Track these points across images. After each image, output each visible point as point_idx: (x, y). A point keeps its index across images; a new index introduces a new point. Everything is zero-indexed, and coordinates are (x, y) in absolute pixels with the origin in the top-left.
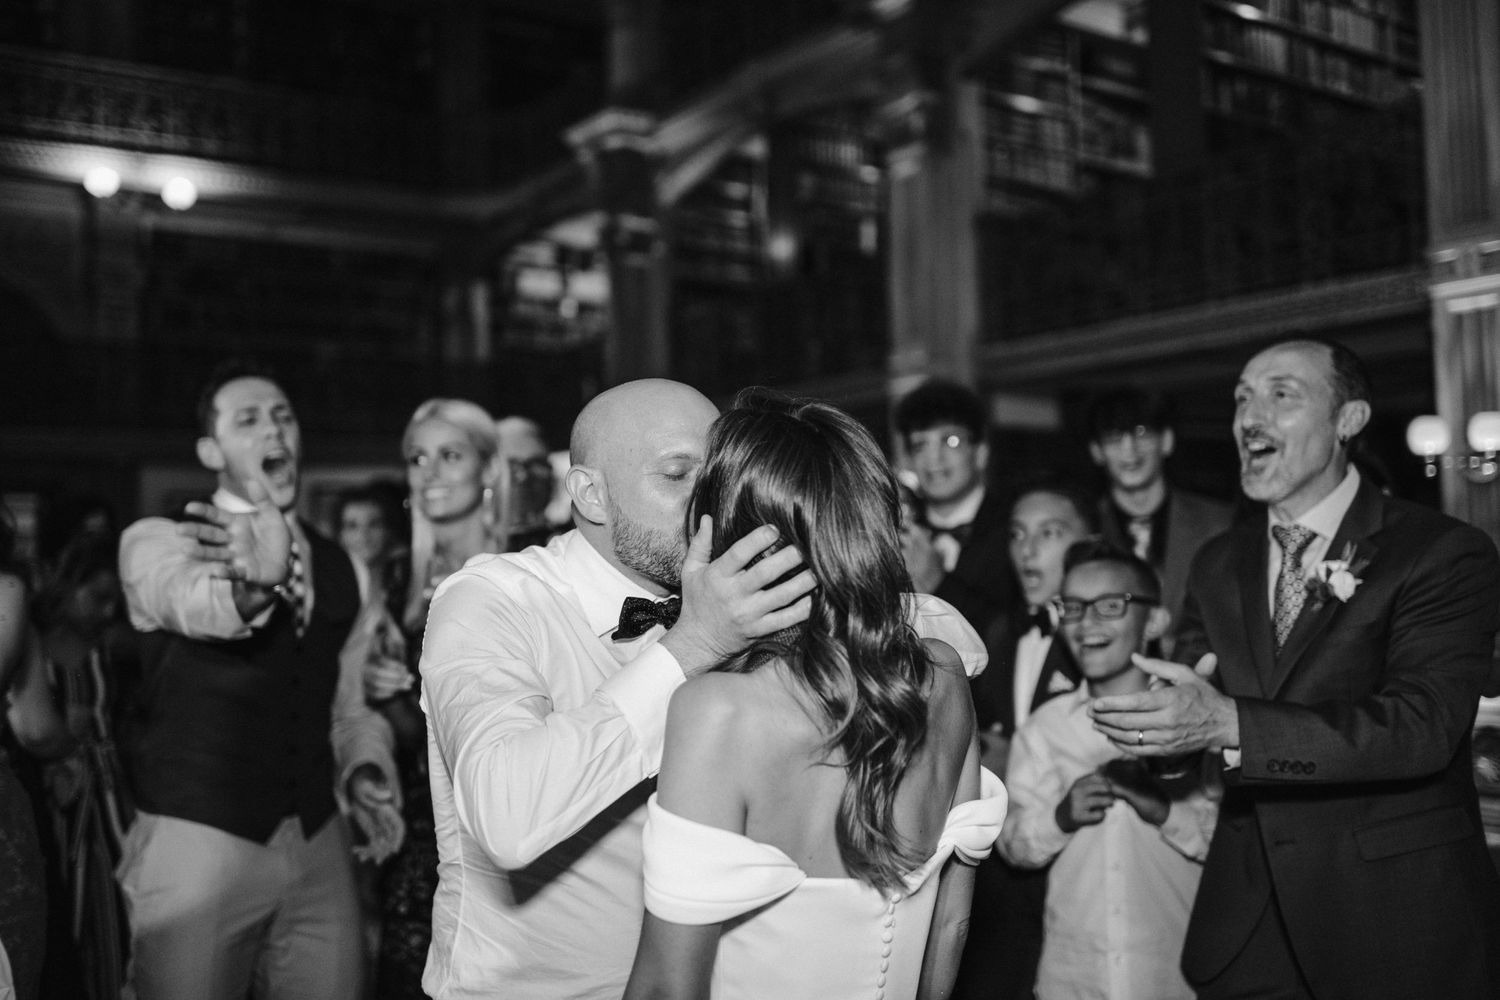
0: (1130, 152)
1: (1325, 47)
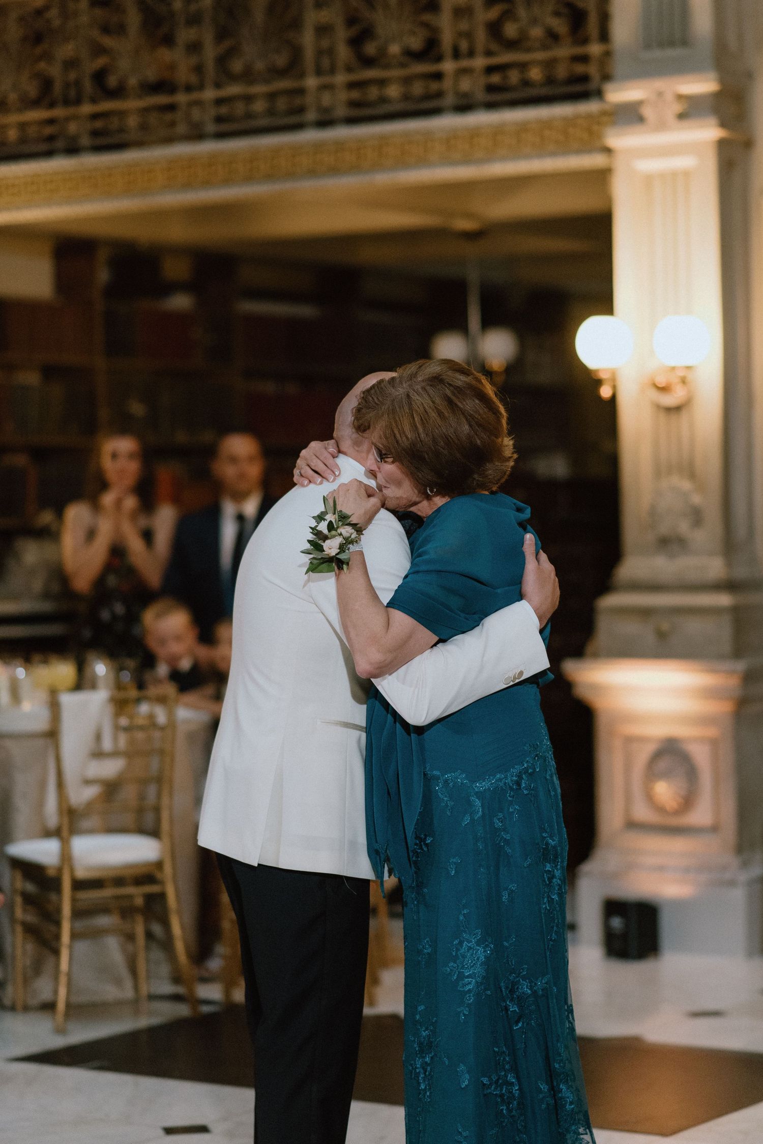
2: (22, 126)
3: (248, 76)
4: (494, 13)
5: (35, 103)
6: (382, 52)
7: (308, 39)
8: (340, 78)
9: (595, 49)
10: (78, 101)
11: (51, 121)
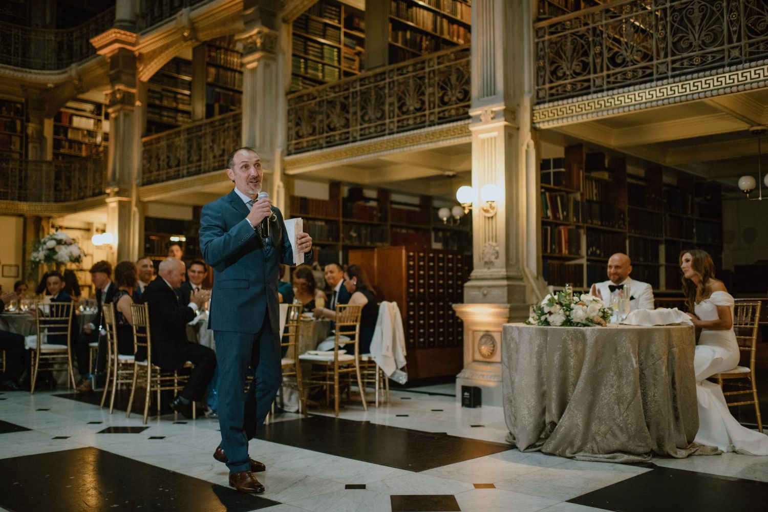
2: (307, 142)
3: (370, 121)
4: (441, 95)
5: (311, 135)
6: (408, 110)
7: (387, 107)
8: (396, 119)
10: (323, 133)
11: (315, 140)
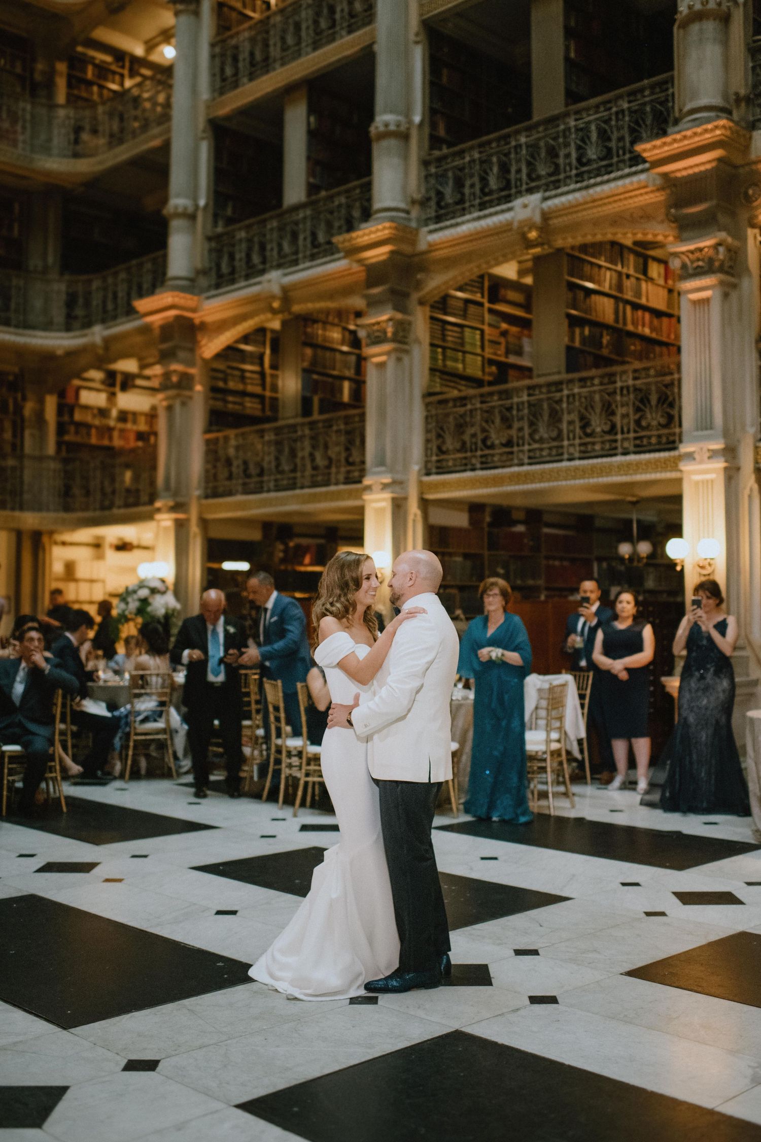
0: (519, 353)
1: (636, 307)
2: (455, 460)
3: (541, 440)
4: (637, 417)
5: (459, 451)
6: (593, 432)
7: (564, 426)
8: (577, 441)
9: (677, 430)
10: (476, 450)
11: (465, 458)
